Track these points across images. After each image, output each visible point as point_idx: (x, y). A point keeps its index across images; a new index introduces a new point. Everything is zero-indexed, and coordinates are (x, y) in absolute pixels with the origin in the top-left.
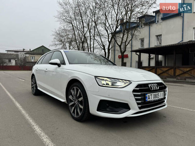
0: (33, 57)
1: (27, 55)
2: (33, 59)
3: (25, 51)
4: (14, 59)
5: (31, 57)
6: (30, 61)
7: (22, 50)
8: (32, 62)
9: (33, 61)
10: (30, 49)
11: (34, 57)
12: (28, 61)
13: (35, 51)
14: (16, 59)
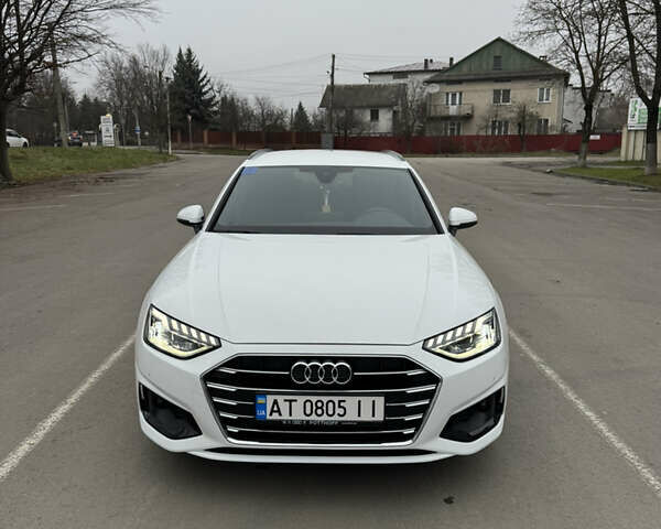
0: (454, 95)
1: (435, 89)
2: (453, 104)
3: (431, 67)
4: (389, 106)
5: (448, 94)
6: (443, 114)
7: (422, 68)
8: (448, 118)
9: (453, 110)
10: (451, 59)
11: (461, 94)
12: (433, 114)
13: (465, 69)
14: (395, 108)
